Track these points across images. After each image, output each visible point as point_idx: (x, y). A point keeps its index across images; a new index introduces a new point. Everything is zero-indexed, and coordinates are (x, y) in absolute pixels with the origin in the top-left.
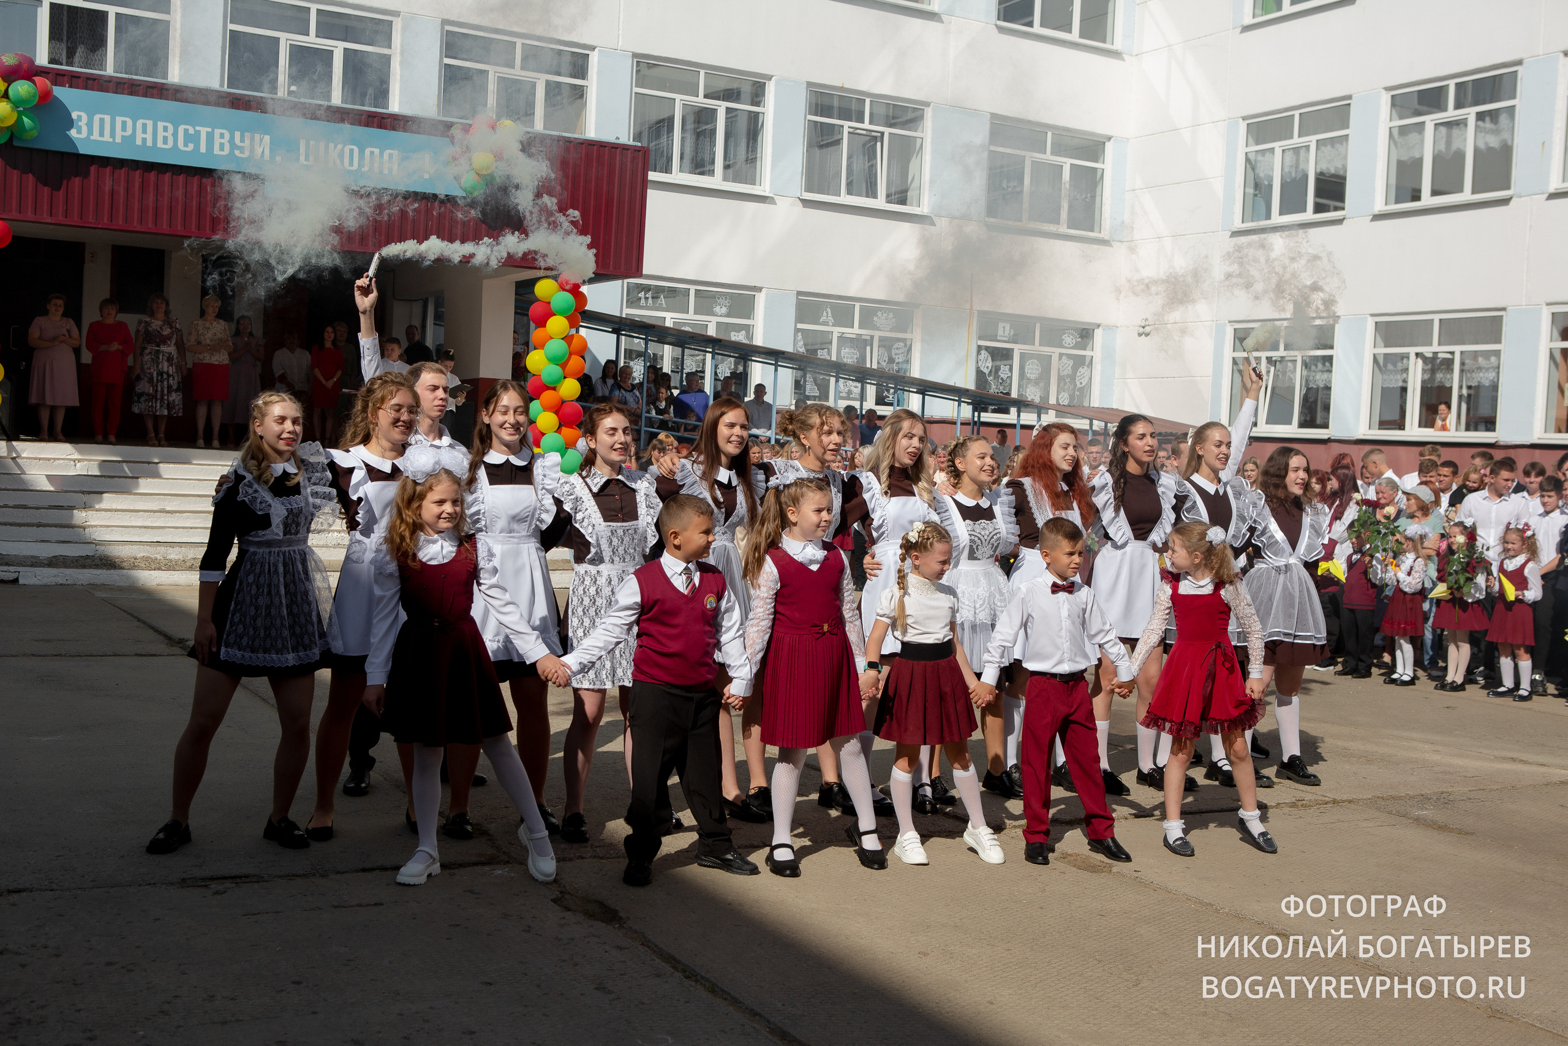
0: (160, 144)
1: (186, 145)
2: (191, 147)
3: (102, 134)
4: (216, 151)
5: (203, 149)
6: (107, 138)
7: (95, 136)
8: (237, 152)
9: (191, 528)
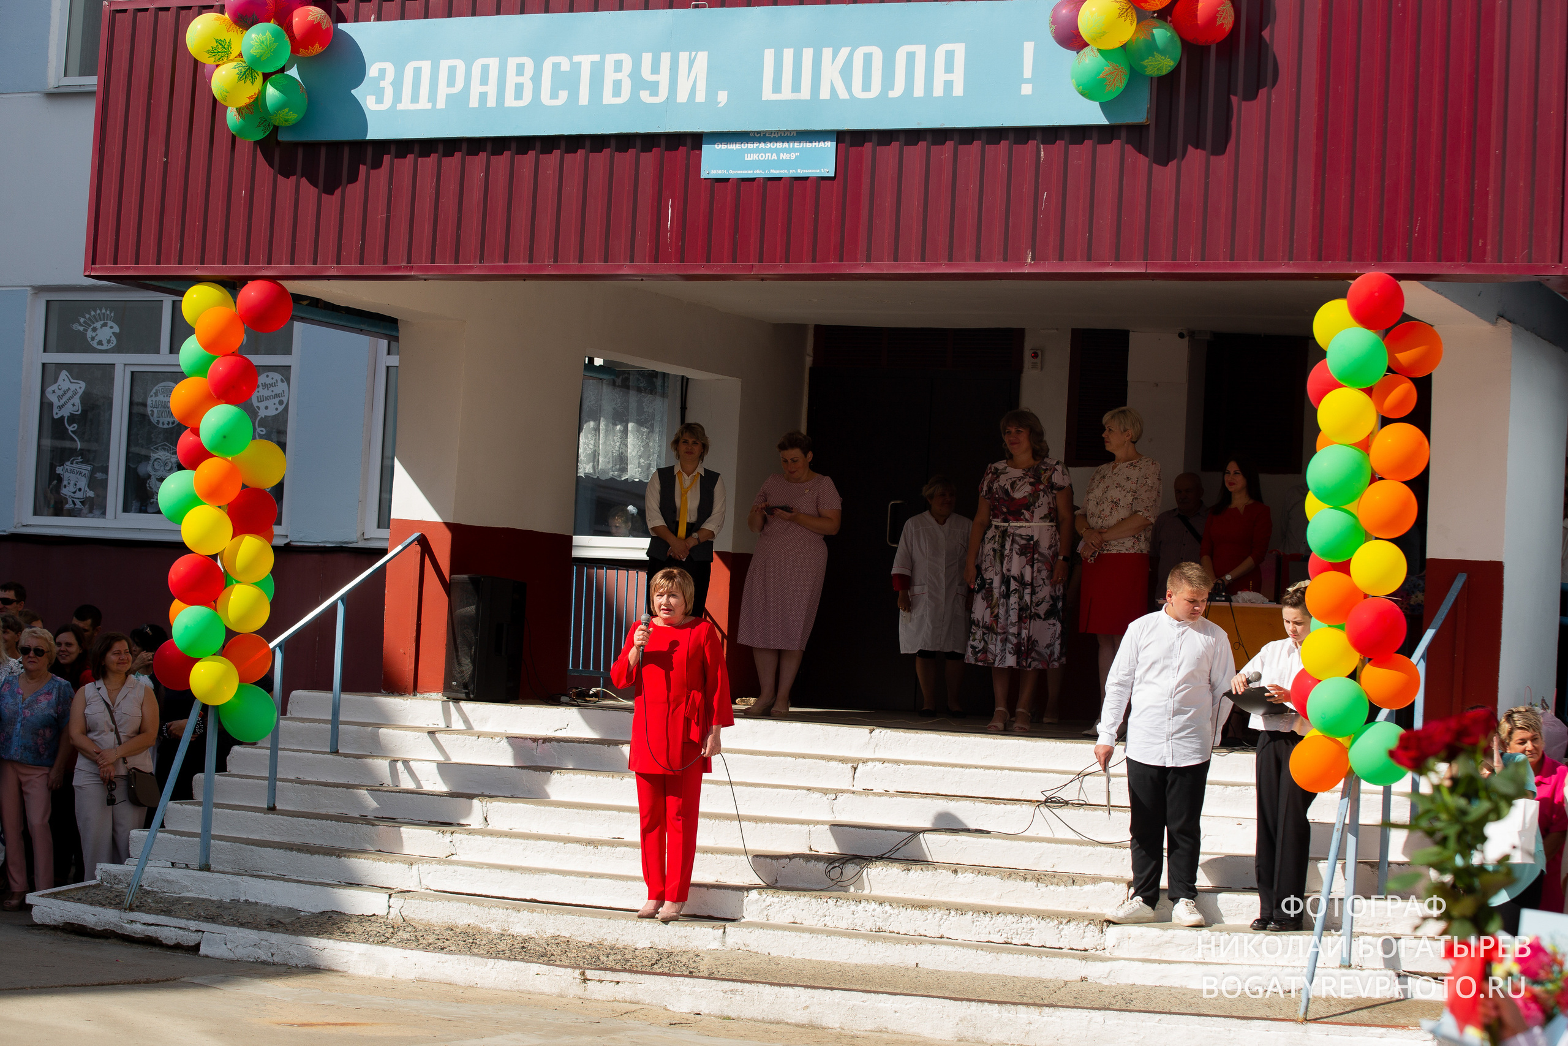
0: (510, 101)
1: (554, 95)
2: (563, 95)
3: (415, 98)
4: (608, 99)
5: (584, 99)
6: (424, 104)
7: (405, 104)
8: (645, 96)
9: (592, 875)
